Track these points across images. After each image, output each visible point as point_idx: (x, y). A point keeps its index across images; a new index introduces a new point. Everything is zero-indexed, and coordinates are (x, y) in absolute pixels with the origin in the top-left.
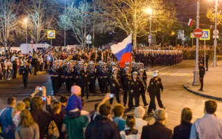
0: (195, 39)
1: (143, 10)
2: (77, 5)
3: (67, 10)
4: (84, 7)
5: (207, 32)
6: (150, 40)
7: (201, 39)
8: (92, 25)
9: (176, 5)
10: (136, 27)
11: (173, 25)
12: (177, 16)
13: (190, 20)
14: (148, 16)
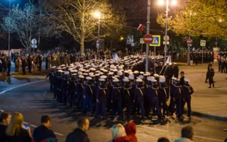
0: (144, 45)
1: (91, 14)
2: (22, 7)
3: (12, 12)
4: (29, 10)
5: (157, 38)
6: (98, 45)
7: (151, 45)
8: (38, 28)
9: (125, 9)
10: (84, 31)
11: (122, 30)
12: (127, 21)
13: (141, 25)
14: (97, 20)
